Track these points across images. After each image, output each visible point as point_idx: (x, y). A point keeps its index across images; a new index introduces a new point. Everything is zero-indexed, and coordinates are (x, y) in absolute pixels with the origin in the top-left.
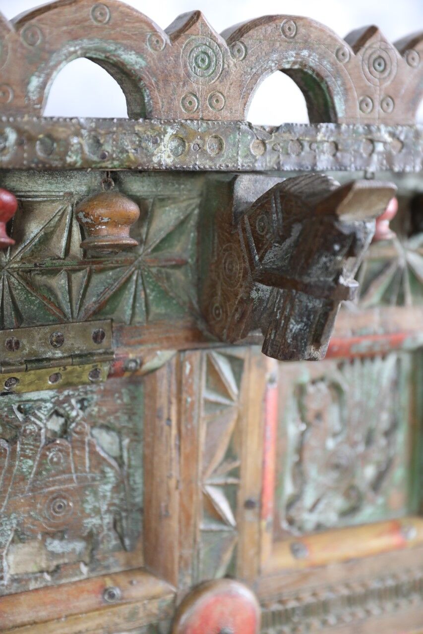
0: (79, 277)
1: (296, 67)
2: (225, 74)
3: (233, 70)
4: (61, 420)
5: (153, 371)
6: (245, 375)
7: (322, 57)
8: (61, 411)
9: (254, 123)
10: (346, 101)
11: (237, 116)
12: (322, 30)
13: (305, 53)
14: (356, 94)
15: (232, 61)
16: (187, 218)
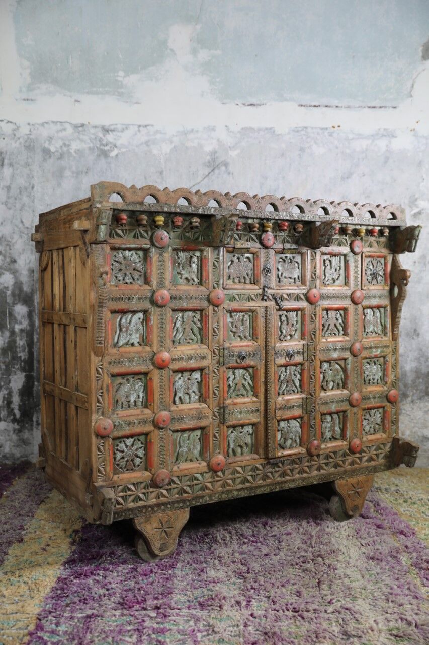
4: (291, 260)
5: (303, 253)
8: (291, 258)
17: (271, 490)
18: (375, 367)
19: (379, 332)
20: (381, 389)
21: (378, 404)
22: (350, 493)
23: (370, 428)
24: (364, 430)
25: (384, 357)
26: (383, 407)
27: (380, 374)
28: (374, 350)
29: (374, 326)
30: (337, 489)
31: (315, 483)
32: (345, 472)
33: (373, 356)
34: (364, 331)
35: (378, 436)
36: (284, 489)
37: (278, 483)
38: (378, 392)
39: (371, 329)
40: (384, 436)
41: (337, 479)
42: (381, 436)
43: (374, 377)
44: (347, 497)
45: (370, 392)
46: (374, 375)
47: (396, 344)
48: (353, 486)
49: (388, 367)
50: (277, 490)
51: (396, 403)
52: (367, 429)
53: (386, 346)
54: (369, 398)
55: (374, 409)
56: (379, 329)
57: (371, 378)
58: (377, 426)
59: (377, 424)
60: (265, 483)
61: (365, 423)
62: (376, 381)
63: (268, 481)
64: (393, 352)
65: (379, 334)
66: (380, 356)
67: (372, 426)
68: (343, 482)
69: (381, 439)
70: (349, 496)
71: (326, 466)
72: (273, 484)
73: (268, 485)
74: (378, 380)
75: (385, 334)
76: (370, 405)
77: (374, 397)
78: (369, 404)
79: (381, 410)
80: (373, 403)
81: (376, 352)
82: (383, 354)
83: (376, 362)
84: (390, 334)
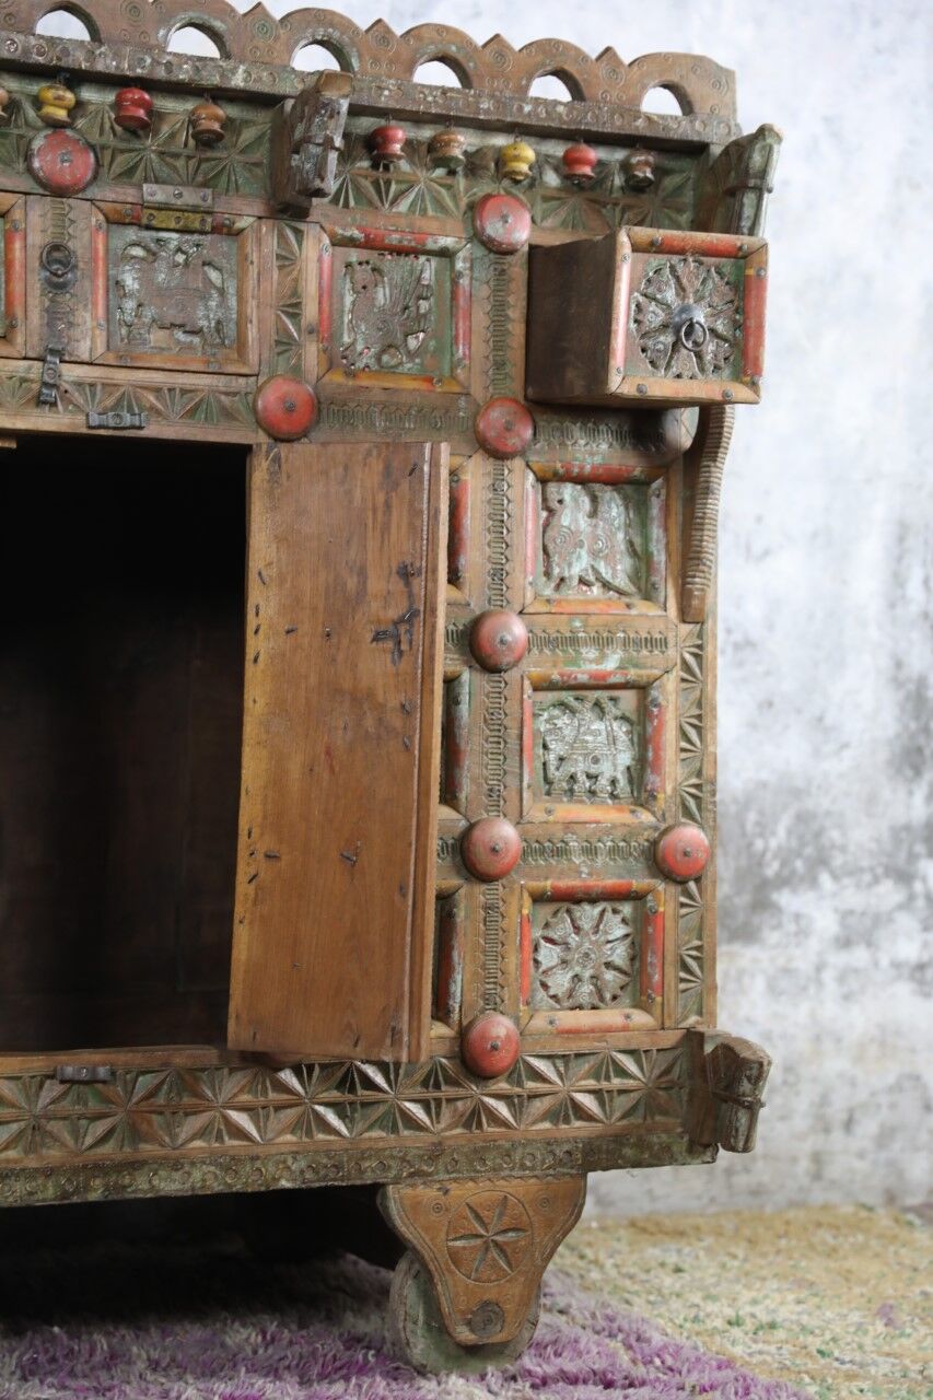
0: (193, 163)
1: (325, 38)
2: (277, 38)
3: (282, 36)
4: (184, 257)
5: (243, 230)
6: (305, 243)
7: (342, 34)
8: (184, 249)
9: (297, 68)
10: (361, 61)
11: (286, 63)
12: (342, 17)
13: (330, 30)
14: (367, 58)
15: (282, 31)
16: (264, 134)
17: (65, 1195)
18: (597, 725)
19: (622, 581)
20: (627, 818)
21: (610, 882)
22: (458, 1243)
23: (577, 978)
24: (545, 986)
25: (643, 688)
26: (637, 897)
27: (625, 758)
28: (590, 653)
29: (595, 554)
30: (398, 1222)
31: (285, 1184)
32: (436, 1153)
33: (583, 678)
34: (548, 574)
35: (611, 1016)
36: (129, 1195)
37: (98, 1168)
38: (608, 832)
39: (580, 565)
40: (640, 1018)
41: (397, 1181)
42: (628, 1017)
43: (593, 770)
44: (444, 1258)
45: (568, 826)
46: (596, 761)
47: (700, 636)
48: (478, 1217)
49: (659, 730)
50: (95, 1196)
51: (698, 880)
52: (561, 982)
53: (650, 643)
54: (561, 852)
55: (593, 901)
56: (620, 571)
57: (580, 767)
58: (609, 975)
59: (608, 965)
60: (32, 1162)
61: (549, 956)
62: (603, 782)
63: (53, 1154)
64: (686, 667)
65: (621, 592)
66: (617, 679)
67: (587, 974)
68: (427, 1193)
69: (625, 1029)
70: (454, 1256)
71: (342, 1116)
72: (76, 1171)
73: (49, 1172)
74: (613, 782)
75: (648, 593)
76: (567, 883)
77: (590, 851)
78: (562, 874)
79: (627, 909)
80: (582, 873)
81: (598, 661)
82: (633, 674)
83: (609, 706)
84: (670, 593)
